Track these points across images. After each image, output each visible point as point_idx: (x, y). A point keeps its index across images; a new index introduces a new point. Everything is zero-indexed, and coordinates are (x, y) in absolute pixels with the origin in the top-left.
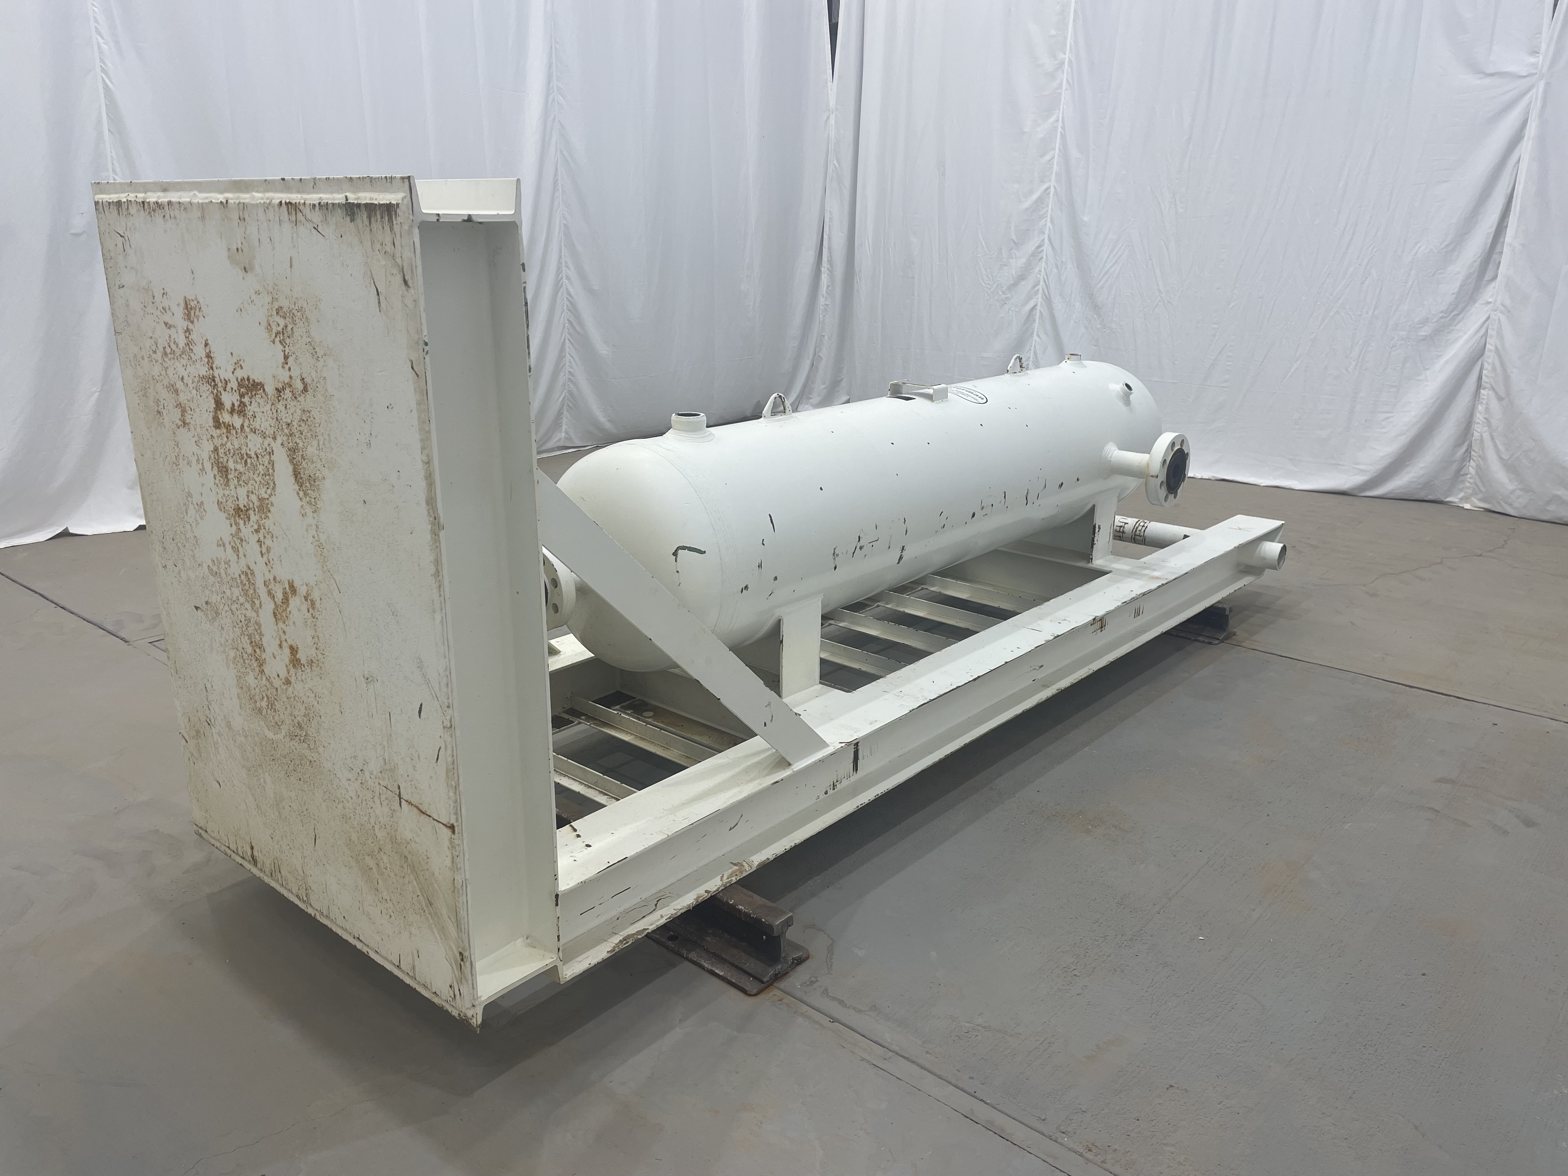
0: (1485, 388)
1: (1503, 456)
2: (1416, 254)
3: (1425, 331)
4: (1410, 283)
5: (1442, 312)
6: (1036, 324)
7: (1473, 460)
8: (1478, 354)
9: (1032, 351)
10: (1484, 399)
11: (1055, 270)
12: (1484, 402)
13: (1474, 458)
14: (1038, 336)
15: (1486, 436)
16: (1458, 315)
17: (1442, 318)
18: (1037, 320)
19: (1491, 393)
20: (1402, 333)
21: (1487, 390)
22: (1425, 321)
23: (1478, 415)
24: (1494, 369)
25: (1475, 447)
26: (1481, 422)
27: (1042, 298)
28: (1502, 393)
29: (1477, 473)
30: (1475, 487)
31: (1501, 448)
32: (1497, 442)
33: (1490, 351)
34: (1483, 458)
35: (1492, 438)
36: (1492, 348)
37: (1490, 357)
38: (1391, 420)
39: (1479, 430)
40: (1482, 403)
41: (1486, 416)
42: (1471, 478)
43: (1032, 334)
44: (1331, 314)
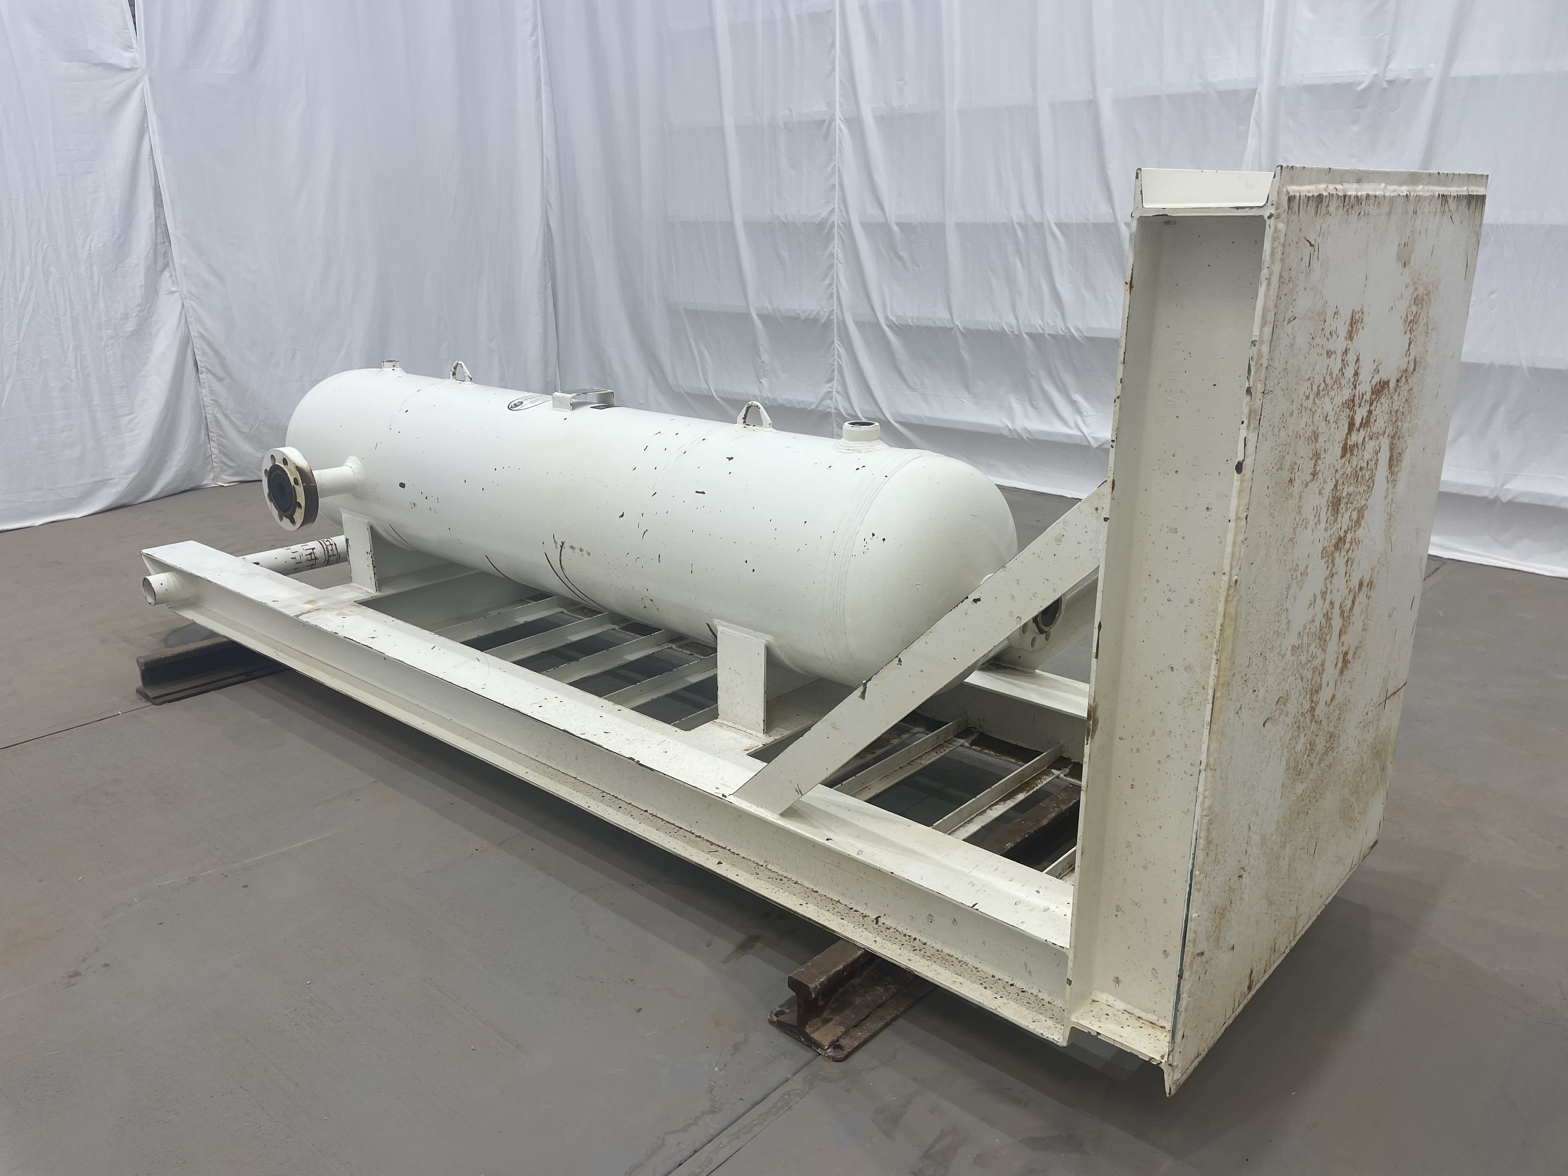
0: (202, 373)
1: (242, 430)
2: (90, 249)
3: (130, 326)
4: (96, 280)
5: (138, 305)
7: (212, 440)
8: (186, 342)
10: (205, 383)
12: (206, 385)
13: (214, 439)
15: (220, 416)
16: (150, 307)
17: (141, 311)
19: (210, 376)
20: (109, 332)
21: (205, 374)
22: (126, 317)
23: (205, 399)
24: (204, 353)
25: (212, 427)
26: (210, 405)
28: (220, 373)
29: (220, 451)
30: (222, 465)
31: (239, 423)
32: (234, 420)
33: (195, 337)
34: (225, 436)
35: (226, 416)
36: (196, 334)
37: (198, 343)
38: (136, 421)
39: (211, 411)
40: (204, 387)
41: (213, 398)
42: (215, 458)
44: (26, 321)
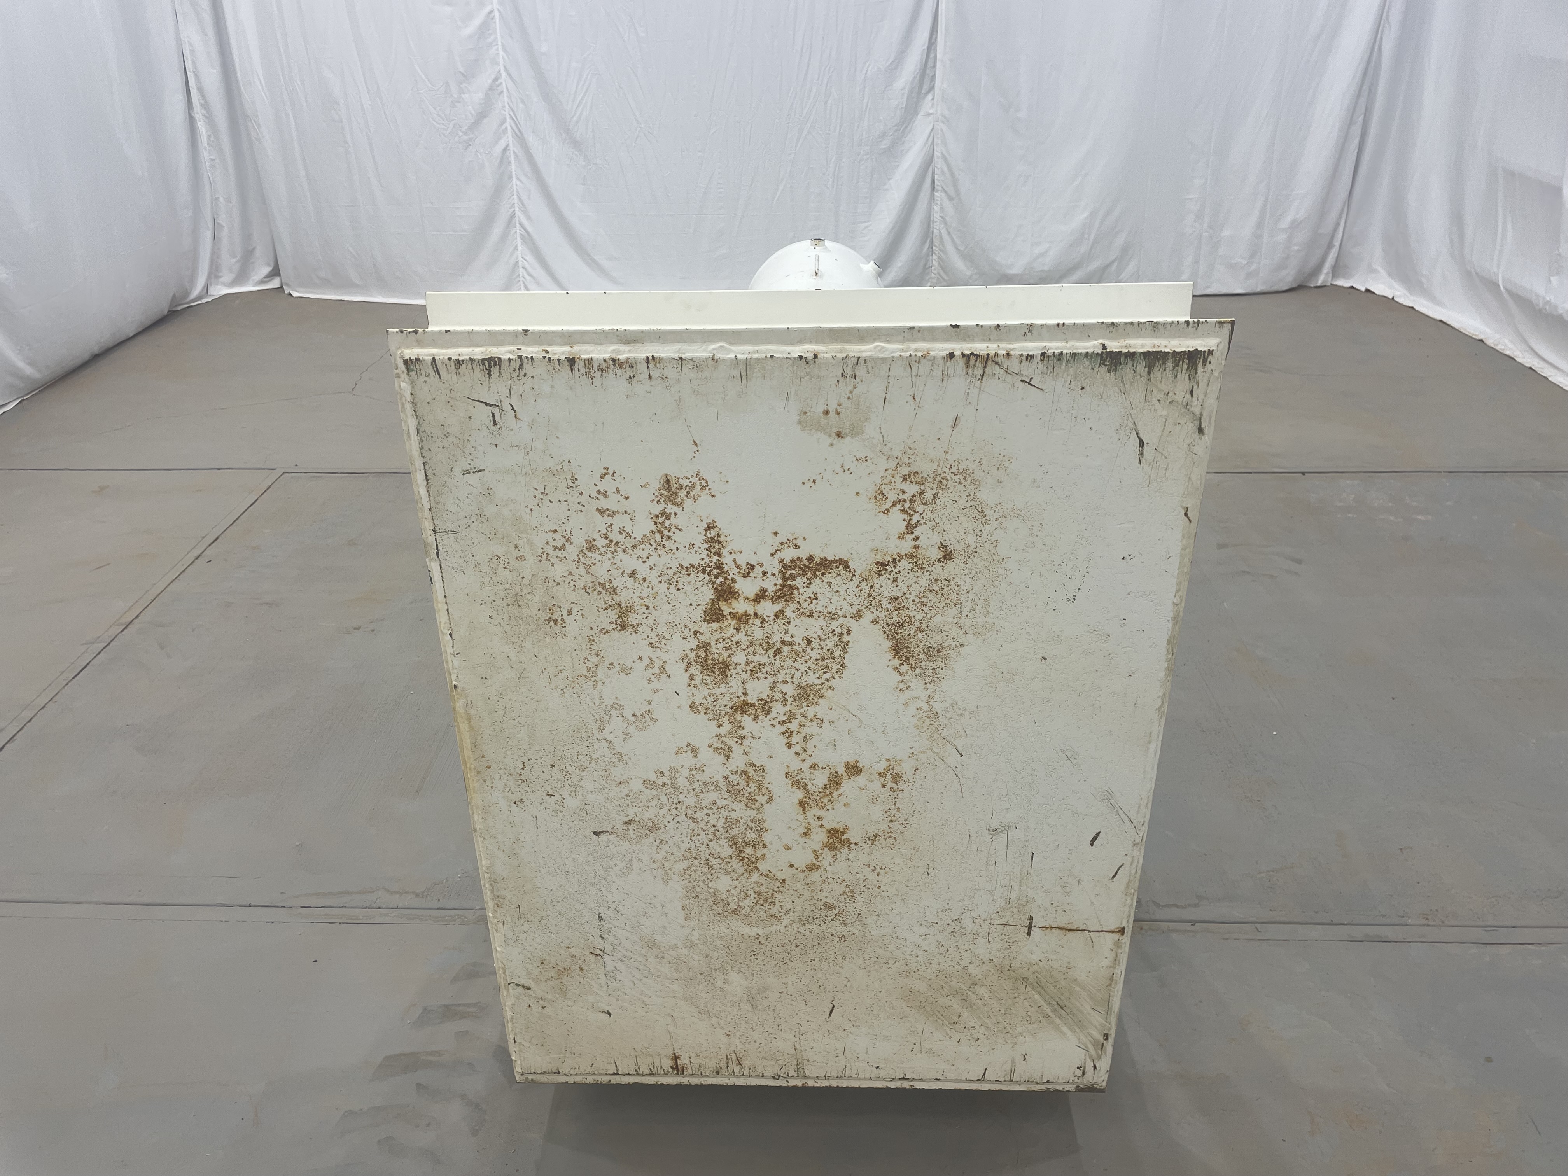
0: (937, 191)
1: (959, 248)
2: (866, 73)
3: (885, 144)
4: (866, 101)
5: (895, 126)
6: (513, 167)
7: (935, 254)
8: (929, 161)
9: (515, 196)
10: (938, 200)
11: (521, 105)
12: (938, 203)
13: (937, 252)
14: (518, 179)
15: (944, 231)
16: (906, 127)
17: (896, 131)
18: (513, 162)
19: (943, 194)
20: (867, 148)
21: (940, 192)
22: (883, 135)
23: (935, 215)
24: (943, 173)
25: (936, 242)
26: (938, 221)
27: (513, 137)
28: (952, 193)
29: (940, 265)
30: (939, 277)
31: (957, 241)
32: (954, 237)
33: (938, 157)
34: (943, 250)
35: (949, 233)
36: (939, 154)
37: (939, 163)
38: (870, 228)
39: (938, 227)
40: (937, 204)
41: (941, 215)
42: (935, 270)
43: (510, 177)
44: (804, 135)
